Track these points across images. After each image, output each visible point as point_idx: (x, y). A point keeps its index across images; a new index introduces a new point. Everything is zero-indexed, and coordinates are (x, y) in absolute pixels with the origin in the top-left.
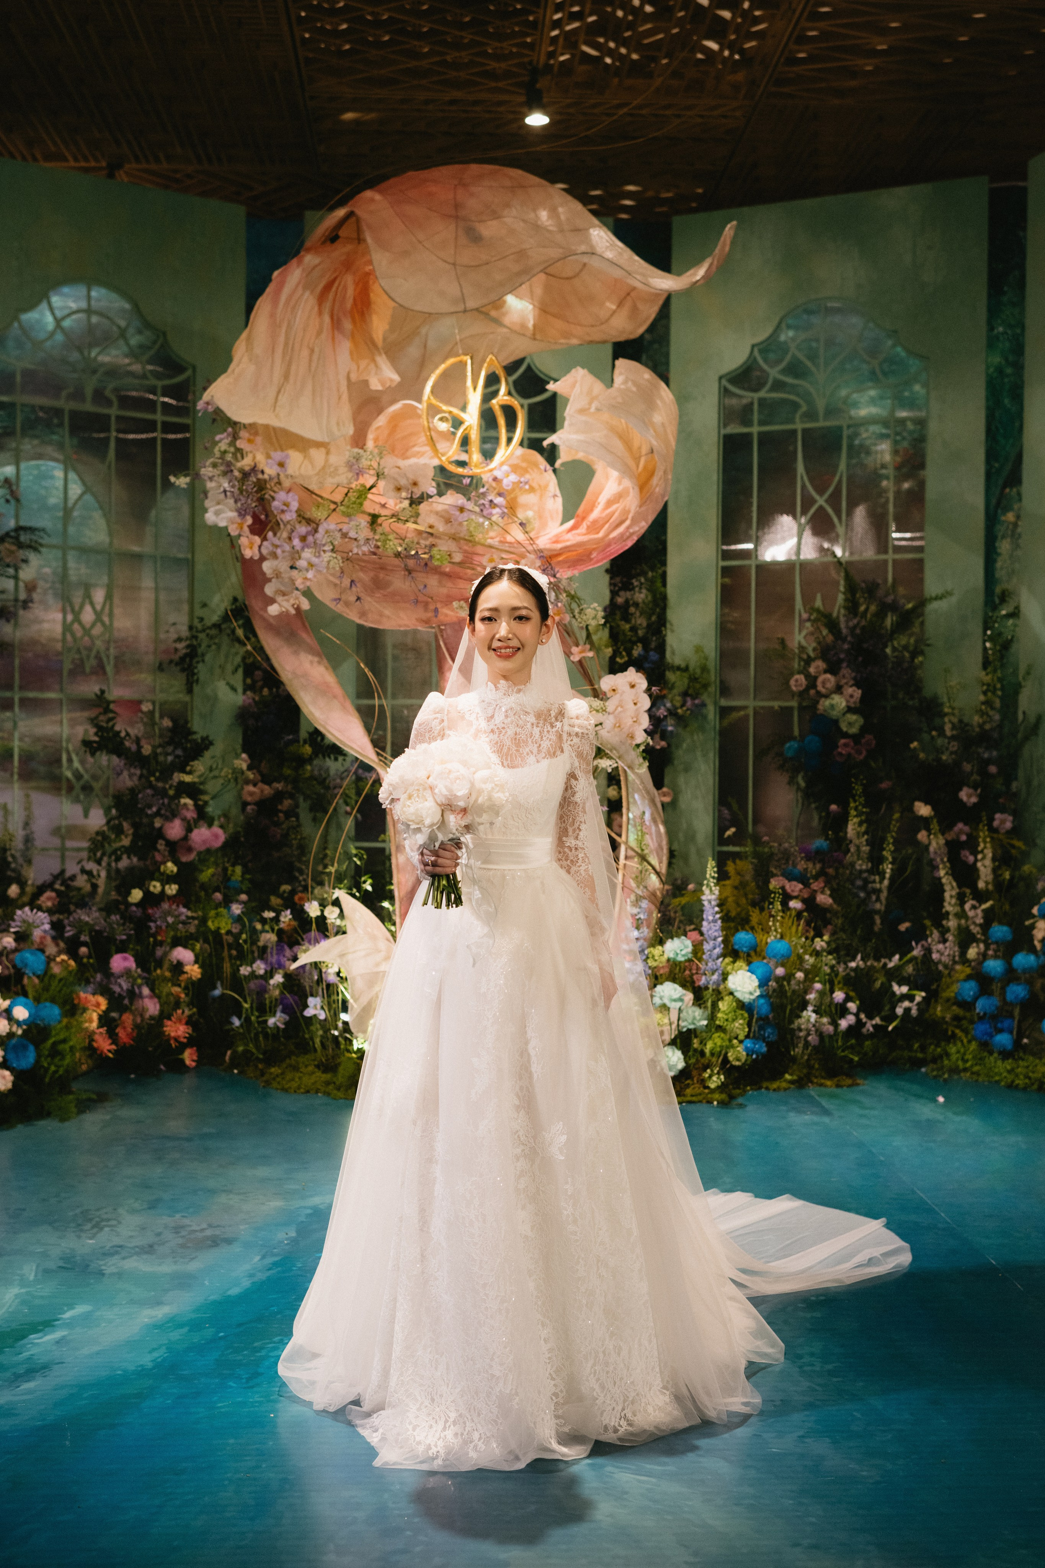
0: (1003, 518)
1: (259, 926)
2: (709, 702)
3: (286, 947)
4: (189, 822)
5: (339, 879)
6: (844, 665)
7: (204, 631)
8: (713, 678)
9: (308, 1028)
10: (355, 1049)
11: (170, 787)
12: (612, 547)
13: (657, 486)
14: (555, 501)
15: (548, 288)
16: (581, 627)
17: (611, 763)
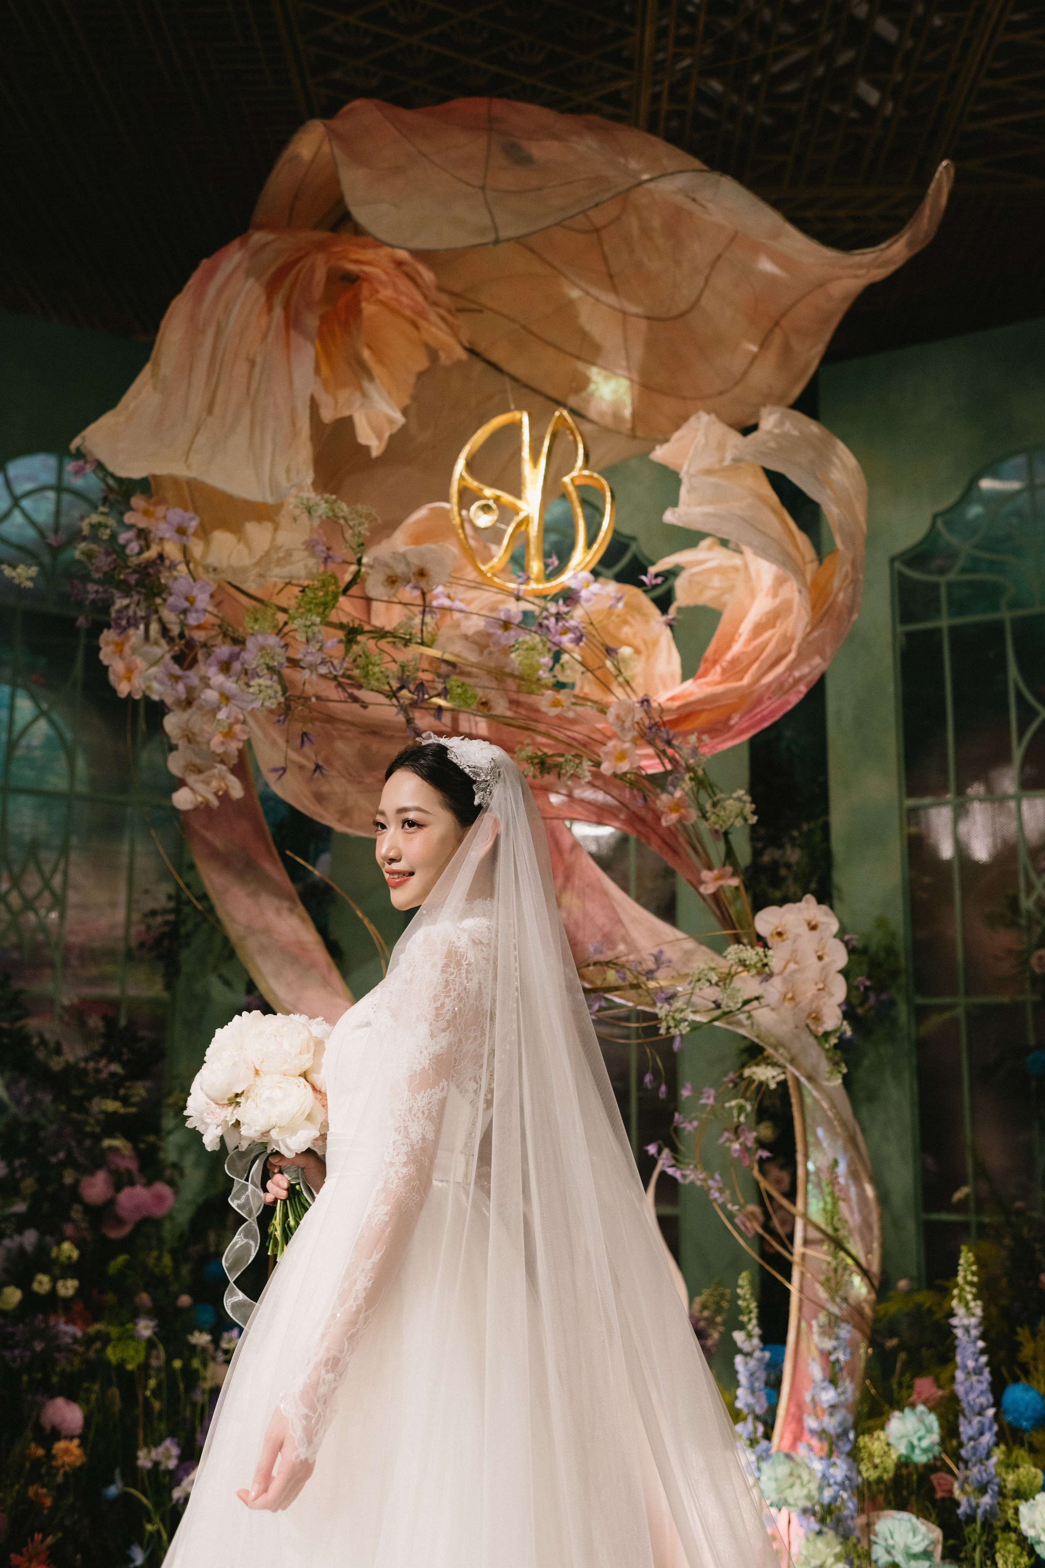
2: (900, 998)
4: (120, 1175)
8: (903, 965)
11: (95, 1122)
12: (764, 706)
13: (840, 589)
14: (669, 662)
15: (651, 344)
16: (716, 832)
17: (775, 1073)
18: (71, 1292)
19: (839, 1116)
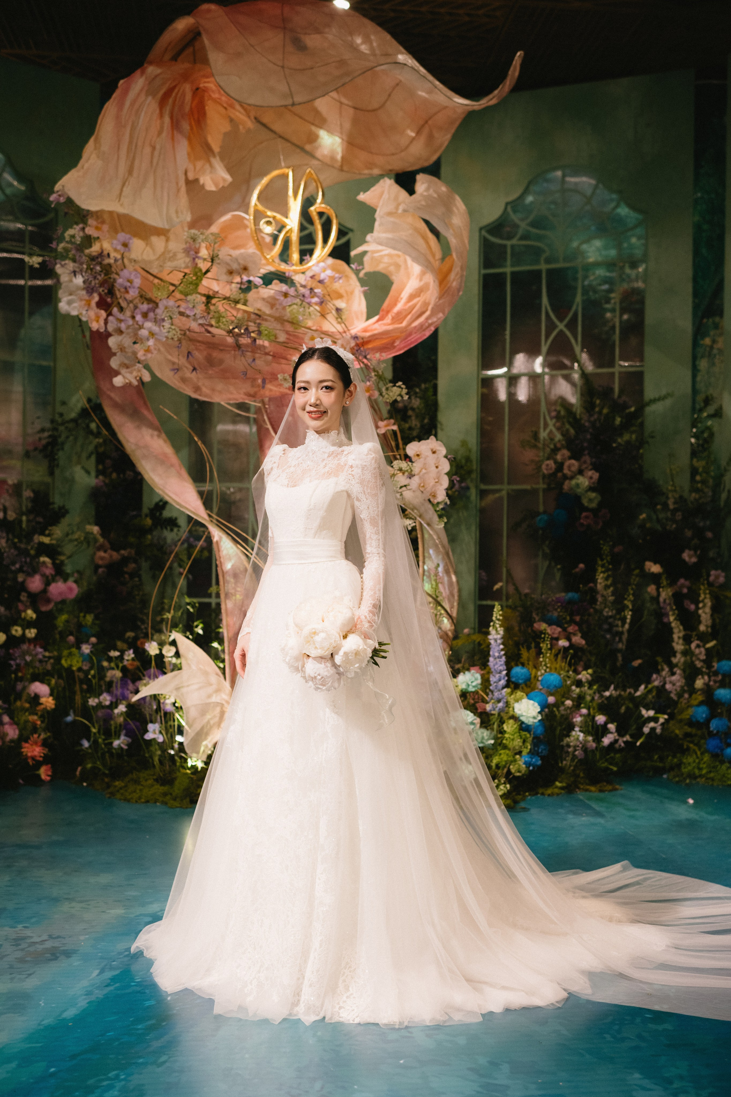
0: (702, 342)
1: (105, 664)
2: (472, 486)
3: (129, 682)
4: (47, 577)
5: (174, 626)
6: (586, 452)
7: (63, 424)
8: (475, 467)
9: (147, 748)
10: (189, 765)
11: (32, 549)
12: (412, 337)
13: (454, 280)
14: (360, 304)
15: (355, 122)
16: (387, 402)
17: (411, 522)
18: (33, 635)
19: (441, 542)
